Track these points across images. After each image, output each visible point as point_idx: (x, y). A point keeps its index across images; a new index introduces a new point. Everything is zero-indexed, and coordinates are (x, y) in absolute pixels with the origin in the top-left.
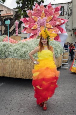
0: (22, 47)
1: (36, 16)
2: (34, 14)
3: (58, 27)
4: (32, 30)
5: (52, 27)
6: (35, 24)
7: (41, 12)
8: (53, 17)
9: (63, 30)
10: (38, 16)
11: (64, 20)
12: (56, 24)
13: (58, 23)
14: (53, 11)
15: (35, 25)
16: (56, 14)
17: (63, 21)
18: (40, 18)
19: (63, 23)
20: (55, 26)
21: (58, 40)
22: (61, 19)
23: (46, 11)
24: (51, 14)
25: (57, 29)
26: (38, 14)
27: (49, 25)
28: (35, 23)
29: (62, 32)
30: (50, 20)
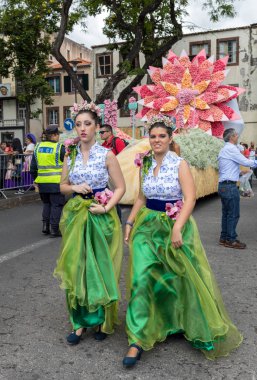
1: (169, 81)
3: (219, 105)
4: (162, 112)
5: (207, 107)
6: (169, 100)
7: (183, 72)
8: (211, 83)
9: (233, 112)
10: (176, 81)
11: (235, 90)
12: (217, 100)
13: (220, 97)
14: (212, 68)
15: (167, 101)
16: (217, 77)
17: (232, 93)
18: (178, 86)
19: (234, 97)
20: (215, 104)
21: (220, 134)
22: (229, 88)
23: (193, 70)
24: (205, 76)
25: (218, 111)
26: (176, 76)
27: (201, 102)
28: (168, 98)
29: (230, 117)
30: (203, 90)
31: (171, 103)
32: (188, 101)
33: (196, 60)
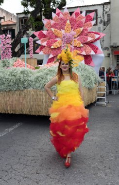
0: (47, 74)
1: (57, 28)
2: (55, 26)
3: (90, 44)
4: (52, 49)
5: (82, 45)
6: (57, 41)
7: (65, 22)
8: (83, 30)
9: (97, 49)
10: (61, 28)
11: (99, 34)
12: (88, 41)
13: (90, 39)
14: (84, 20)
16: (88, 26)
17: (97, 36)
18: (63, 32)
19: (98, 39)
20: (87, 44)
21: (89, 64)
22: (95, 33)
23: (72, 21)
24: (80, 25)
25: (88, 48)
26: (61, 25)
27: (78, 42)
28: (56, 39)
29: (96, 52)
30: (78, 34)
31: (58, 43)
32: (68, 41)
33: (74, 15)
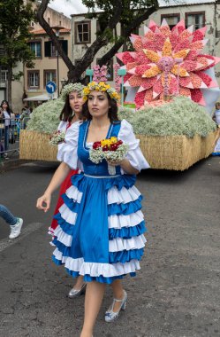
1: (150, 48)
2: (148, 45)
3: (199, 73)
4: (143, 78)
5: (187, 74)
7: (163, 40)
8: (190, 52)
9: (210, 80)
10: (157, 49)
11: (213, 59)
12: (196, 68)
13: (199, 66)
14: (192, 37)
15: (148, 68)
16: (196, 46)
17: (210, 62)
18: (159, 54)
19: (212, 65)
20: (194, 72)
21: (198, 101)
22: (207, 57)
23: (173, 38)
24: (185, 45)
25: (197, 79)
26: (157, 44)
27: (181, 70)
28: (149, 65)
29: (208, 85)
31: (152, 70)
33: (176, 30)
